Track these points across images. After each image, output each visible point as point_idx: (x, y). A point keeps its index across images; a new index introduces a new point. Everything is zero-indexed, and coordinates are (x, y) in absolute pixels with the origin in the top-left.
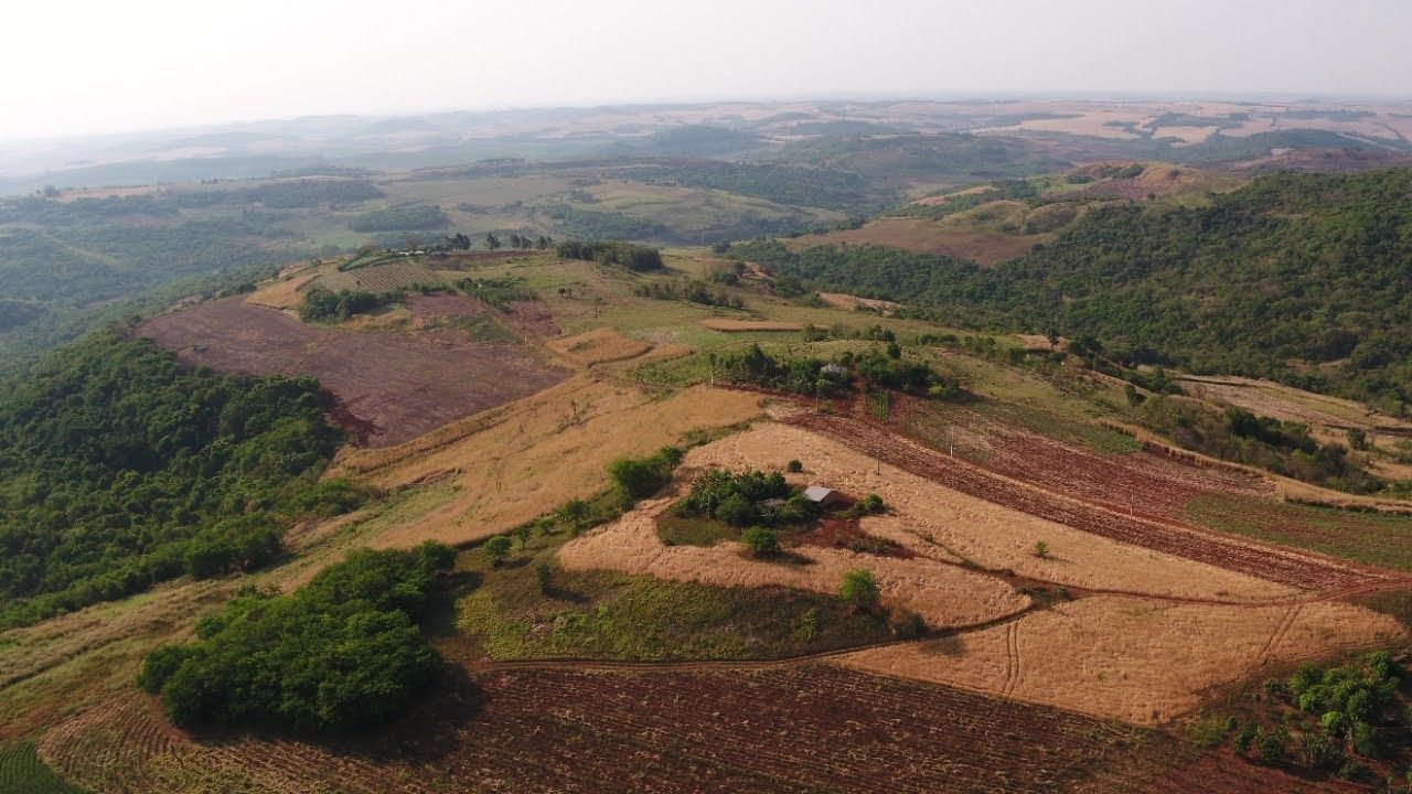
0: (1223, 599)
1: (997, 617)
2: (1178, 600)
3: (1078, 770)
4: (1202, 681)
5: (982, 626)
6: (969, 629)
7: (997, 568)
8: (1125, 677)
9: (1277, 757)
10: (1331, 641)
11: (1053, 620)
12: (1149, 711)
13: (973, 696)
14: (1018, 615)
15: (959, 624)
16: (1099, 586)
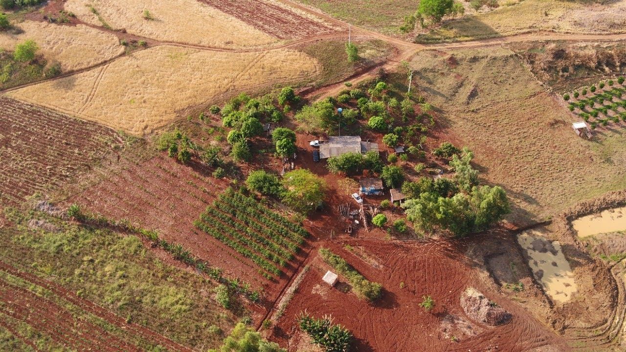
0: (228, 47)
1: (100, 62)
2: (199, 47)
3: (86, 165)
4: (184, 104)
5: (88, 69)
6: (81, 70)
7: (119, 28)
8: (144, 102)
9: (190, 160)
10: (274, 75)
11: (128, 62)
12: (143, 125)
13: (62, 115)
14: (112, 60)
15: (78, 68)
16: (165, 39)
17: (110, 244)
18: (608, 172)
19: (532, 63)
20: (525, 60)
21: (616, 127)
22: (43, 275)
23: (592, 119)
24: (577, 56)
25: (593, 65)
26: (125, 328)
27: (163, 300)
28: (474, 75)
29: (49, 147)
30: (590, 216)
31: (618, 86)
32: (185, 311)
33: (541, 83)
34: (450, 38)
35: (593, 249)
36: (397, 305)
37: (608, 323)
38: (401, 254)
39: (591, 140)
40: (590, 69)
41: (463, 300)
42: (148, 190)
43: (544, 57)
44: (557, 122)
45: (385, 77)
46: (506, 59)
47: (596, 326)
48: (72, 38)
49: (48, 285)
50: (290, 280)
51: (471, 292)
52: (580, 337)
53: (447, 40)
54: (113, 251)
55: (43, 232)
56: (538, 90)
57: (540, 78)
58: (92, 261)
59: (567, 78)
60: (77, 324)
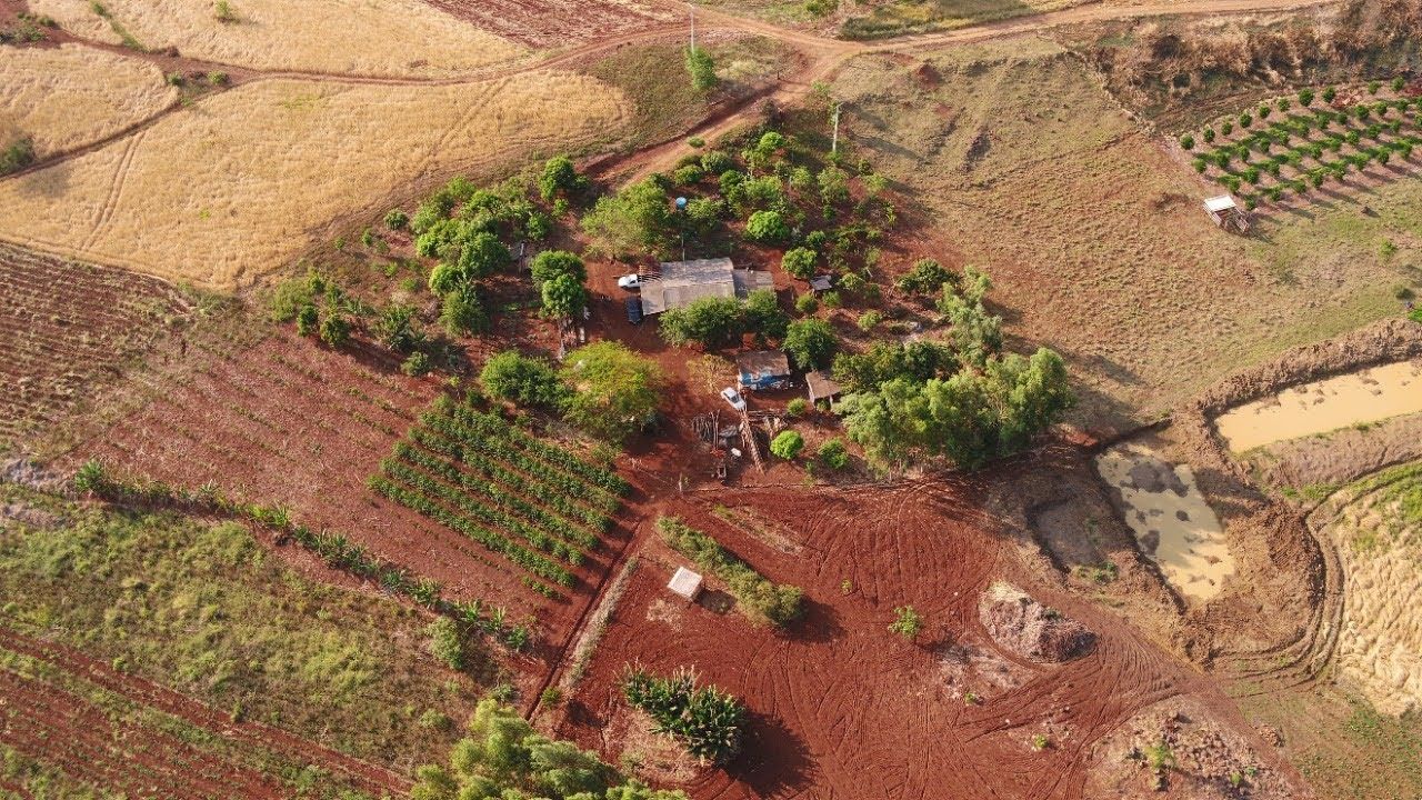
0: (418, 72)
1: (123, 128)
2: (350, 77)
3: (109, 369)
4: (324, 211)
5: (97, 145)
6: (81, 151)
7: (160, 47)
8: (233, 213)
9: (348, 340)
10: (525, 132)
11: (188, 125)
12: (235, 266)
13: (45, 258)
14: (150, 121)
15: (73, 144)
16: (270, 64)
17: (179, 545)
18: (1288, 304)
19: (1107, 69)
20: (1091, 65)
21: (1300, 204)
22: (31, 628)
23: (1246, 188)
24: (1206, 49)
25: (1241, 66)
26: (230, 732)
27: (313, 663)
28: (980, 104)
29: (20, 333)
30: (1255, 405)
31: (1300, 111)
32: (363, 683)
33: (1130, 114)
34: (919, 23)
35: (1265, 477)
36: (842, 633)
37: (1307, 638)
38: (841, 518)
39: (1247, 234)
40: (1236, 76)
41: (984, 610)
42: (256, 415)
43: (1133, 55)
44: (1169, 199)
45: (778, 120)
46: (1048, 64)
47: (1281, 647)
48: (52, 77)
49: (46, 650)
50: (595, 595)
51: (1002, 591)
52: (1250, 674)
53: (914, 29)
54: (189, 561)
55: (23, 529)
56: (1125, 128)
57: (1126, 101)
58: (141, 587)
59: (1186, 98)
60: (120, 735)
